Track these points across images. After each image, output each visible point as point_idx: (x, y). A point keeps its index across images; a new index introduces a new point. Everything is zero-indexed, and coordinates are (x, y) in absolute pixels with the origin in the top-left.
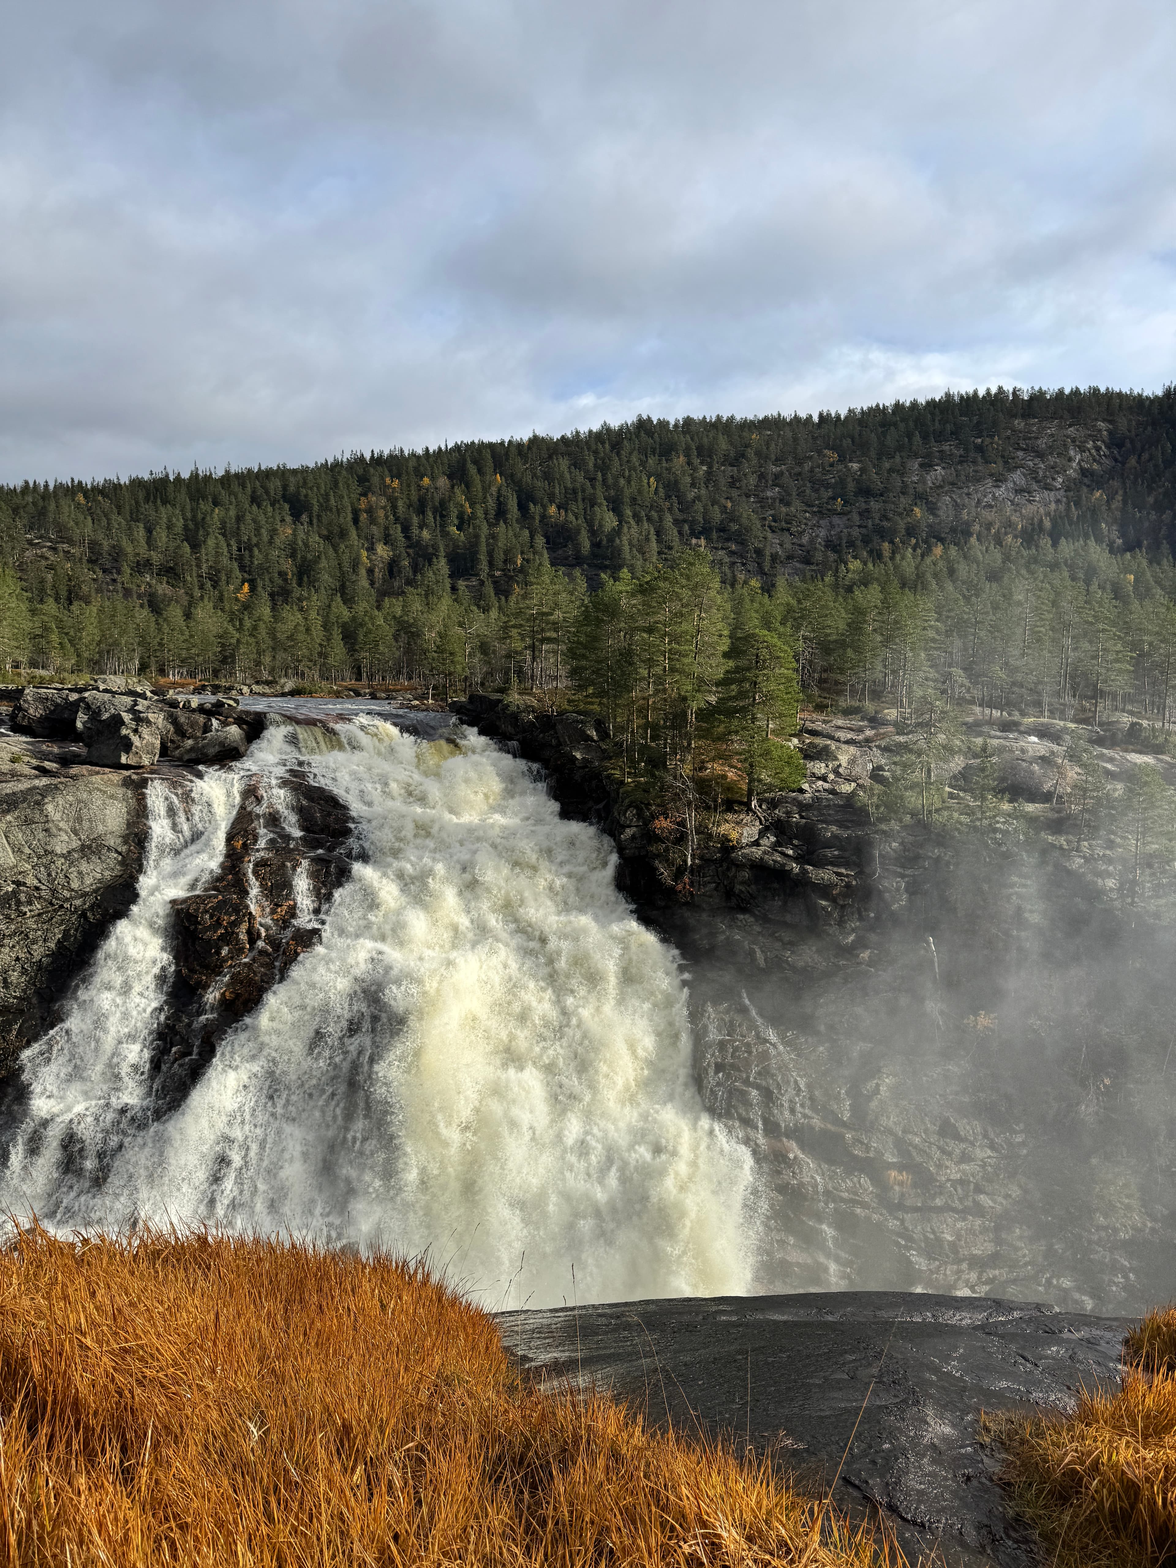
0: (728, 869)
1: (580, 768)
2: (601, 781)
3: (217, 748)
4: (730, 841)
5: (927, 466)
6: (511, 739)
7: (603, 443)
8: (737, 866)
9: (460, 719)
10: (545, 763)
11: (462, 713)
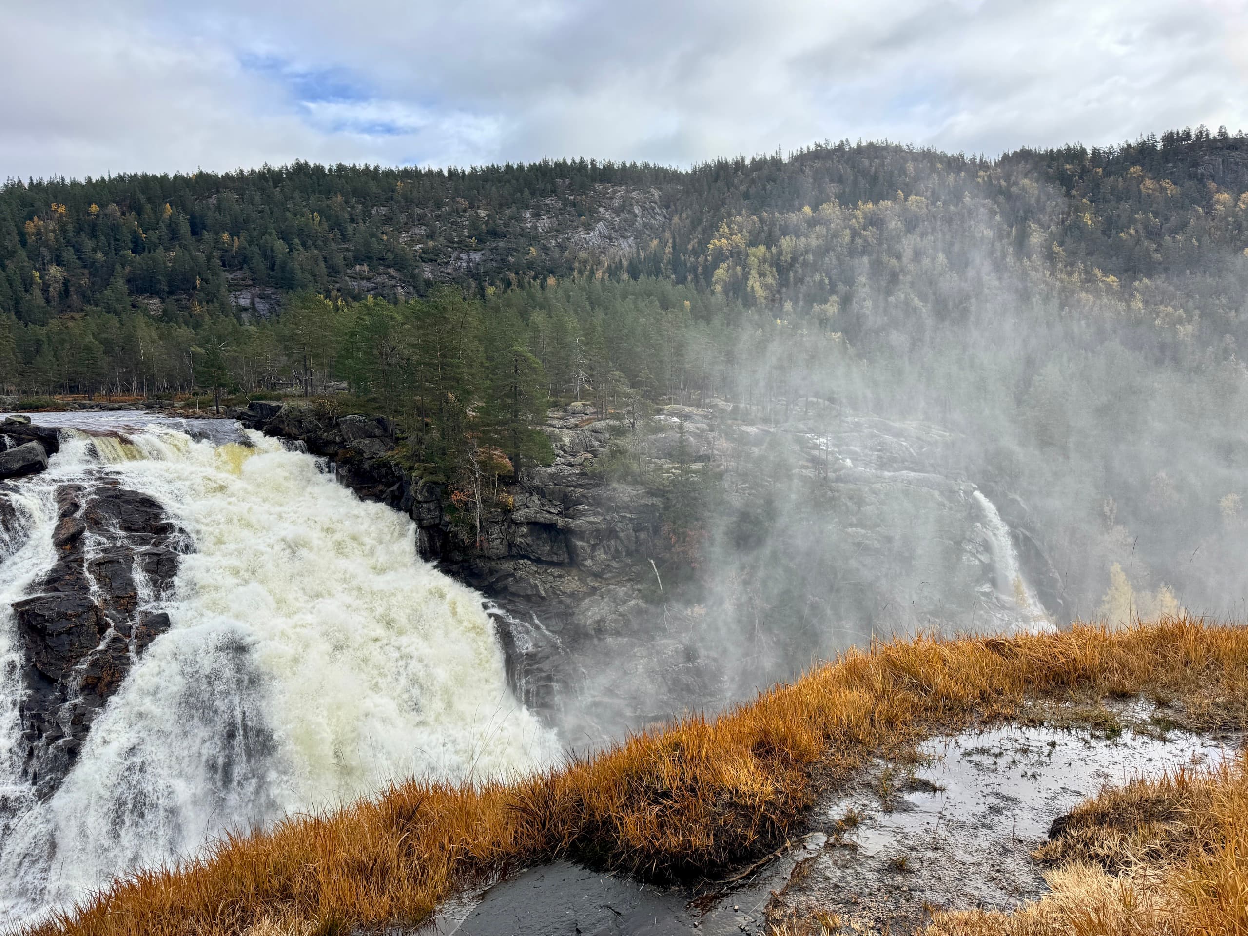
0: (509, 527)
1: (369, 459)
2: (390, 468)
3: (21, 463)
4: (507, 506)
5: (537, 215)
6: (297, 439)
7: (267, 181)
8: (516, 524)
9: (243, 424)
10: (332, 457)
11: (244, 419)
